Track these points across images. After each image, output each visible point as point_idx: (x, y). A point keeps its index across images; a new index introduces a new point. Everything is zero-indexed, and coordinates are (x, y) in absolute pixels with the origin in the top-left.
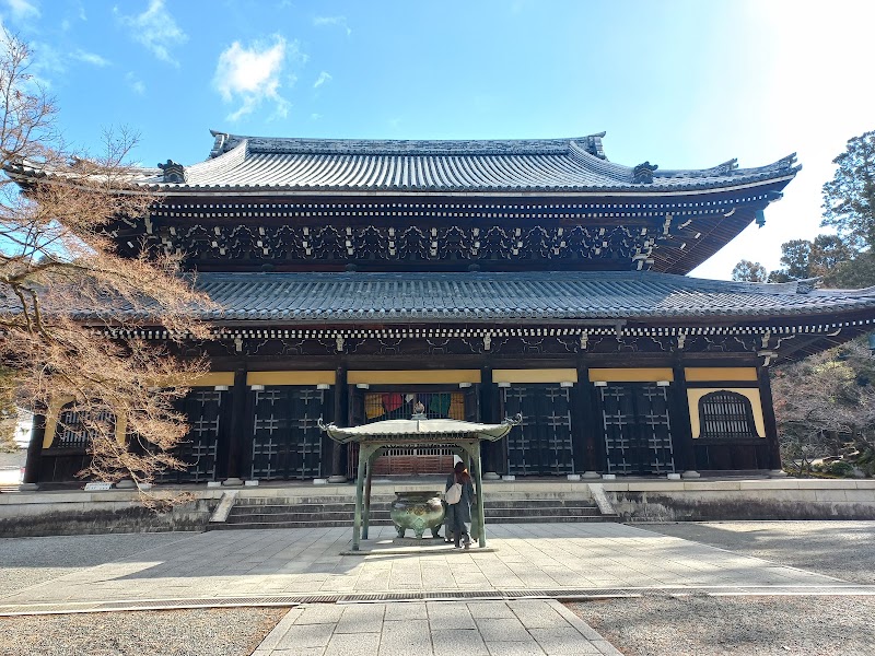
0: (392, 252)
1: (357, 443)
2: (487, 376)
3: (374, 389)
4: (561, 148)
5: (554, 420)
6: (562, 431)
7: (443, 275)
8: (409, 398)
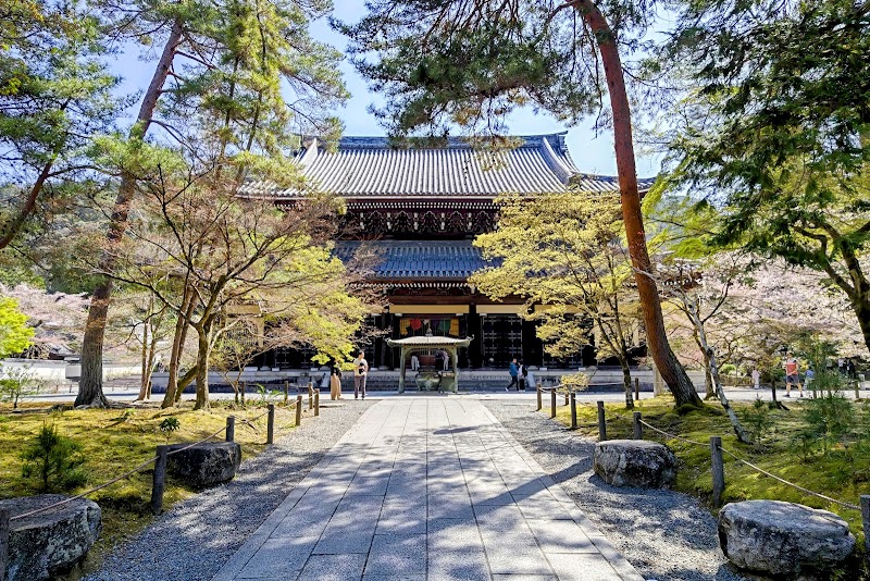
0: (416, 228)
1: (397, 348)
2: (473, 309)
3: (405, 316)
4: (536, 143)
5: (512, 335)
6: (517, 343)
7: (448, 242)
8: (426, 322)
